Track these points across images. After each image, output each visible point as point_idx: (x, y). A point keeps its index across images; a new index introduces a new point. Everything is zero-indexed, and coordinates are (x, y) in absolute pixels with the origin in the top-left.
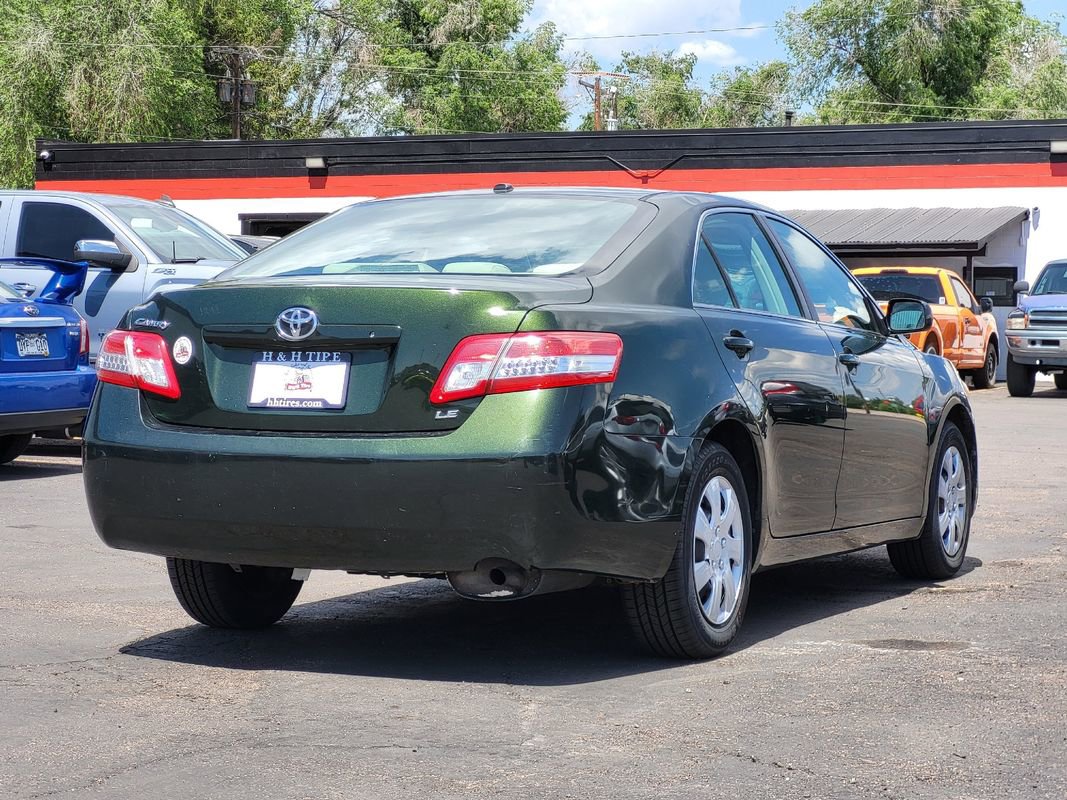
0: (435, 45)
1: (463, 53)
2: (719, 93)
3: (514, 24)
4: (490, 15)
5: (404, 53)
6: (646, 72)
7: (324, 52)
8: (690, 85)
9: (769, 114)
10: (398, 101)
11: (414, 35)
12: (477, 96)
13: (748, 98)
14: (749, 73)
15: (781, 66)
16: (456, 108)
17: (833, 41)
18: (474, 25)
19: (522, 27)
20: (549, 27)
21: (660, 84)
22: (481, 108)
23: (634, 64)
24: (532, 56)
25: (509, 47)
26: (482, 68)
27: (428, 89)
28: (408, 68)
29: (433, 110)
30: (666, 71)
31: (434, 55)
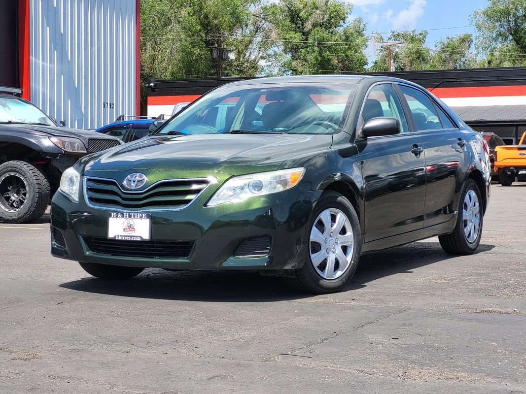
0: (306, 30)
1: (320, 33)
2: (439, 50)
3: (344, 19)
4: (333, 15)
5: (292, 34)
6: (403, 40)
7: (250, 33)
8: (424, 46)
9: (463, 60)
10: (289, 56)
11: (296, 25)
12: (326, 54)
13: (453, 52)
14: (454, 40)
15: (470, 36)
16: (317, 59)
17: (498, 24)
18: (325, 20)
19: (347, 20)
20: (360, 20)
21: (410, 46)
22: (328, 59)
23: (397, 36)
24: (351, 33)
25: (340, 30)
26: (329, 40)
27: (303, 51)
28: (294, 41)
29: (306, 60)
30: (413, 39)
31: (306, 34)
